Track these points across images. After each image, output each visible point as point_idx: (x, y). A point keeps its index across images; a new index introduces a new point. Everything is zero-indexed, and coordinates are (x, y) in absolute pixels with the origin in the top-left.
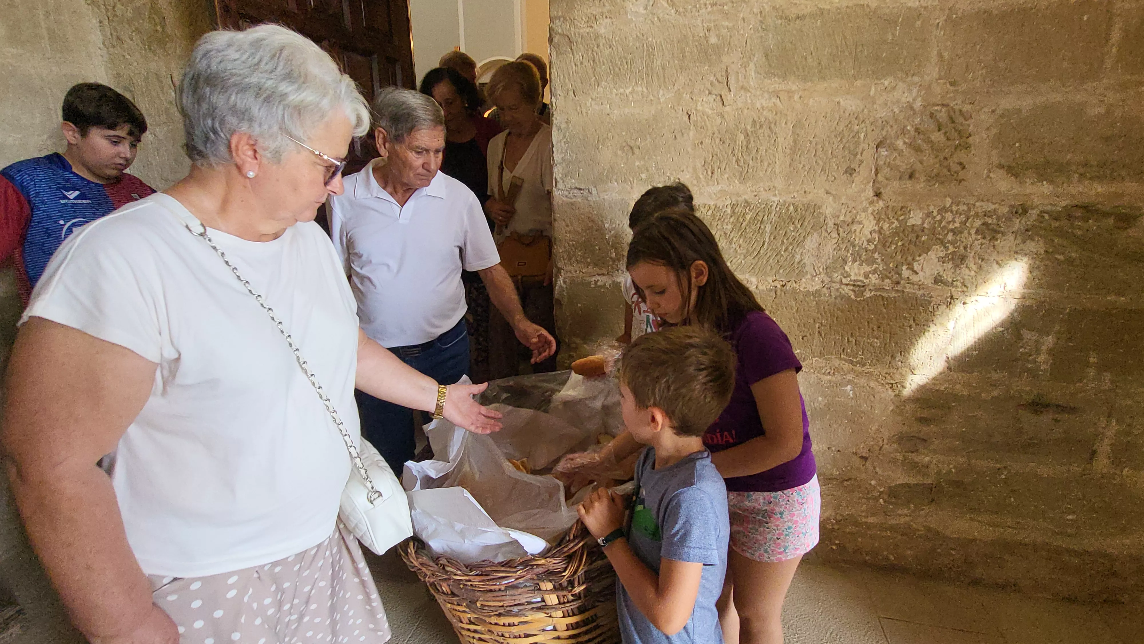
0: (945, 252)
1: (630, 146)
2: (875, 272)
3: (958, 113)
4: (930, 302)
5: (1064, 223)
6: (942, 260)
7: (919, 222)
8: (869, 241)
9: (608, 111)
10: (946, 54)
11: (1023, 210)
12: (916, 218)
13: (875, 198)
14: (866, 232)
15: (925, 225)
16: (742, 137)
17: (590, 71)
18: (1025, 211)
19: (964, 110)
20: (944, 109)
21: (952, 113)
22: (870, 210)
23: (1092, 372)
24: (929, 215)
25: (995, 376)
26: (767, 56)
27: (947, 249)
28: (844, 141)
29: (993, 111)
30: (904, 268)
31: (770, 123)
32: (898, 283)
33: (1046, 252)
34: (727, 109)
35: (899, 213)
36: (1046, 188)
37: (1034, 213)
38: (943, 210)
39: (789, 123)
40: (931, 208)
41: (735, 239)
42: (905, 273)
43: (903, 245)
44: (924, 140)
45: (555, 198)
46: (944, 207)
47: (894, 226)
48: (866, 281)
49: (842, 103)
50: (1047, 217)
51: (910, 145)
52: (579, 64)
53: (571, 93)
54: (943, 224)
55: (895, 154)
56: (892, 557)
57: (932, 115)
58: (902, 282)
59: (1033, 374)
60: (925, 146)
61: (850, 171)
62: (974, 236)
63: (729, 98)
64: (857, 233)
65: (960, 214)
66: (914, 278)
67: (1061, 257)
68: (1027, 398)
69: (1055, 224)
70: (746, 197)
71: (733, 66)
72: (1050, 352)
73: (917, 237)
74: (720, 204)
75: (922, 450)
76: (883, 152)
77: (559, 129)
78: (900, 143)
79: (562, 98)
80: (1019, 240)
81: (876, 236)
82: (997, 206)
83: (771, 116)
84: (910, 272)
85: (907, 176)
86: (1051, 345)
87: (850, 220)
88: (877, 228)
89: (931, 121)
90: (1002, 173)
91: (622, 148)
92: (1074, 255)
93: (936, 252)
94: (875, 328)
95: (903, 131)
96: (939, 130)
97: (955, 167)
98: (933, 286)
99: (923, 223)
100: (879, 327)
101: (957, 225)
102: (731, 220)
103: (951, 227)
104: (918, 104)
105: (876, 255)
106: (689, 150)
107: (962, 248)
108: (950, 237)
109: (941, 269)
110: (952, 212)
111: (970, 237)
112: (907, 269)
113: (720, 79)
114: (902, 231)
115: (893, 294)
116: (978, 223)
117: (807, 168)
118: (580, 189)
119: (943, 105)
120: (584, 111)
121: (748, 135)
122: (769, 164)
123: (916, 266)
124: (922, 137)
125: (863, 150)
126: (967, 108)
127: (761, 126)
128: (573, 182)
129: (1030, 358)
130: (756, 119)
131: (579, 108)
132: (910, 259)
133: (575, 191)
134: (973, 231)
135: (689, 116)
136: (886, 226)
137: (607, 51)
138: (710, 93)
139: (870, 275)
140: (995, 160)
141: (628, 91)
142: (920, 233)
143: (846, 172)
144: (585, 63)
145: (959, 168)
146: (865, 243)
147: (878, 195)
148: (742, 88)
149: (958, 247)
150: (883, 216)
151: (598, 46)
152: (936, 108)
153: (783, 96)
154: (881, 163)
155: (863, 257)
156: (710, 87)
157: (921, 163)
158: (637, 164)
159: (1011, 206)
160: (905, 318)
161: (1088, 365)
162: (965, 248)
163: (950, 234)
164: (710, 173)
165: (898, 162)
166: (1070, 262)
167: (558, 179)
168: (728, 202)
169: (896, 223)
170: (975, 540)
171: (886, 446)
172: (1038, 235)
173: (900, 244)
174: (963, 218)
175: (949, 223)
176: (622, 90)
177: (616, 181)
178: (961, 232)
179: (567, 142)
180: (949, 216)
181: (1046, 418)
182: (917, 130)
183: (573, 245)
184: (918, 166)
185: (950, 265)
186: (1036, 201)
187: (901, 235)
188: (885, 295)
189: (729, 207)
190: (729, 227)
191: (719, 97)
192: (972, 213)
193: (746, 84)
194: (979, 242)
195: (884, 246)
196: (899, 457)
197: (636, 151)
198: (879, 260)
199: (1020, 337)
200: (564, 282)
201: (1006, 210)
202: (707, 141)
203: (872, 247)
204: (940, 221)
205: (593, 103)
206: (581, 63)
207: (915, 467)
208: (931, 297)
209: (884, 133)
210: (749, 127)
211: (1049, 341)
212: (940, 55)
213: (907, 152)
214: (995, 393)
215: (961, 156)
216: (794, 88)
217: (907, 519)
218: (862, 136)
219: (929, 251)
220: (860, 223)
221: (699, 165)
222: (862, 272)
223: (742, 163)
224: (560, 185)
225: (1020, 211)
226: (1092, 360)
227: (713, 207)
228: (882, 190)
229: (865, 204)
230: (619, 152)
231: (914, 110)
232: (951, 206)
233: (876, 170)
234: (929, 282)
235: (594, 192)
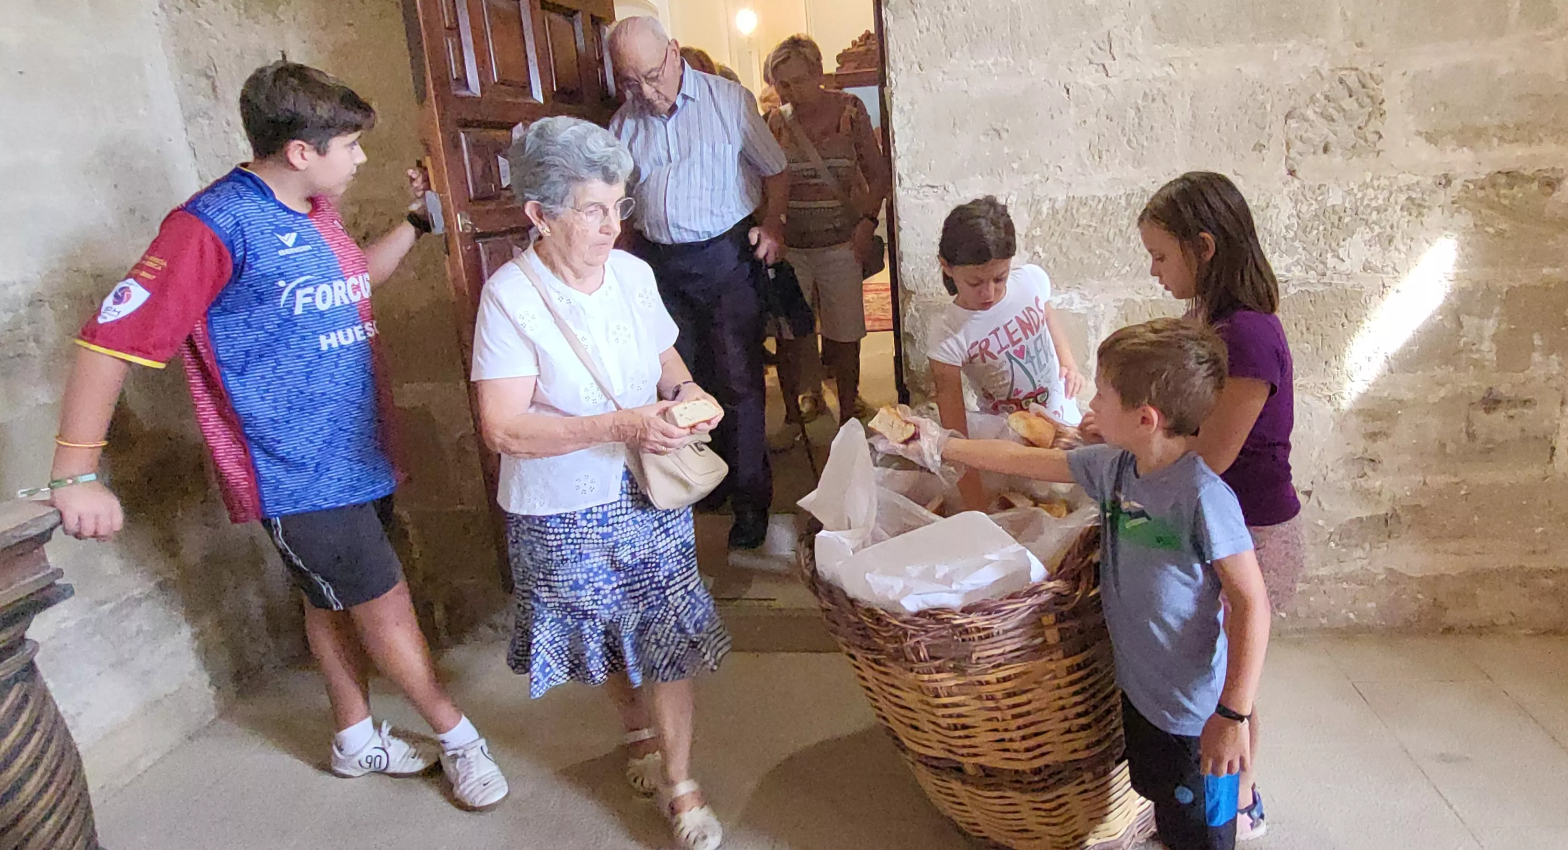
0: (1370, 235)
1: (995, 130)
2: (1298, 262)
3: (1368, 77)
4: (1361, 293)
5: (1490, 191)
6: (1369, 243)
7: (1339, 202)
8: (1287, 228)
9: (965, 87)
10: (1349, 14)
11: (1446, 181)
12: (1335, 198)
13: (1290, 177)
14: (1284, 217)
15: (1347, 205)
16: (1132, 113)
17: (940, 38)
18: (1449, 182)
19: (1374, 73)
20: (1353, 73)
21: (1361, 77)
22: (1285, 191)
23: (1537, 357)
24: (1349, 192)
25: (1439, 372)
26: (1154, 17)
27: (1372, 230)
28: (1249, 112)
29: (1404, 74)
30: (1329, 255)
31: (1164, 95)
32: (1324, 274)
33: (1475, 225)
34: (1114, 81)
35: (1318, 192)
36: (1466, 155)
37: (1457, 184)
38: (1364, 186)
39: (1186, 95)
40: (1352, 185)
41: (1132, 237)
42: (1331, 261)
43: (1325, 229)
44: (1334, 108)
45: (899, 200)
46: (1365, 182)
47: (1313, 208)
48: (1289, 275)
49: (1243, 69)
50: (1471, 186)
51: (1322, 114)
52: (925, 30)
53: (916, 67)
54: (1366, 202)
55: (1306, 125)
56: (1352, 616)
57: (1341, 81)
58: (1329, 273)
59: (1478, 364)
60: (1335, 115)
61: (1259, 147)
62: (1399, 212)
63: (1113, 67)
64: (1274, 219)
65: (1383, 189)
66: (1341, 267)
67: (1491, 230)
68: (1478, 395)
69: (1481, 194)
70: (1141, 185)
71: (1115, 30)
72: (1494, 338)
73: (1340, 219)
74: (1112, 195)
75: (1370, 473)
76: (1293, 123)
77: (902, 111)
78: (1310, 114)
79: (904, 73)
80: (1447, 213)
81: (1294, 220)
82: (1419, 178)
83: (1164, 88)
84: (1336, 260)
85: (1321, 150)
86: (1492, 332)
87: (1264, 205)
88: (1295, 212)
89: (1341, 87)
90: (1421, 141)
91: (986, 134)
92: (1503, 226)
93: (1362, 234)
94: (1304, 329)
95: (1313, 100)
96: (1351, 96)
97: (1372, 137)
98: (1364, 274)
99: (1344, 203)
100: (1308, 329)
101: (1380, 202)
102: (1127, 213)
103: (1374, 204)
104: (1325, 70)
105: (1297, 244)
106: (1071, 131)
107: (1388, 228)
108: (1374, 216)
109: (1368, 254)
110: (1373, 187)
111: (1396, 215)
112: (1333, 256)
113: (1101, 45)
114: (1321, 214)
115: (1320, 288)
116: (1402, 198)
117: (1210, 146)
118: (933, 187)
119: (1352, 69)
120: (934, 88)
121: (1139, 110)
122: (1167, 143)
123: (1342, 253)
124: (1332, 104)
125: (1271, 123)
126: (1377, 71)
127: (1154, 100)
128: (921, 178)
129: (1474, 348)
130: (1148, 91)
131: (927, 85)
132: (1334, 245)
133: (926, 189)
134: (1398, 208)
135: (1068, 91)
136: (1304, 208)
137: (961, 15)
138: (1091, 63)
139: (1293, 268)
140: (1412, 128)
141: (989, 63)
142: (1342, 214)
143: (1254, 149)
144: (933, 29)
145: (1376, 137)
146: (1284, 231)
147: (1292, 173)
148: (1130, 55)
149: (1385, 228)
150: (1301, 197)
151: (949, 8)
152: (1344, 72)
153: (1177, 64)
154: (1292, 137)
155: (1283, 247)
156: (1090, 55)
157: (1336, 135)
158: (1006, 150)
159: (1435, 176)
160: (1336, 314)
161: (1533, 348)
162: (1392, 227)
163: (1375, 213)
164: (1097, 157)
165: (1310, 135)
166: (1500, 233)
167: (903, 176)
168: (1121, 192)
169: (1315, 206)
170: (1442, 575)
171: (1331, 475)
172: (1465, 207)
173: (1321, 228)
174: (1386, 193)
175: (1371, 200)
176: (981, 62)
177: (981, 174)
178: (1386, 210)
179: (913, 128)
180: (1371, 192)
181: (1499, 416)
182: (1327, 97)
183: (927, 260)
184: (1332, 138)
185: (1378, 248)
186: (1459, 169)
187: (1322, 217)
188: (1311, 290)
189: (1124, 198)
190: (1125, 222)
191: (1101, 67)
192: (1395, 187)
193: (1133, 53)
194: (1406, 220)
195: (1304, 231)
196: (1348, 485)
197: (1004, 135)
198: (1300, 250)
199: (1460, 325)
200: (917, 310)
201: (1430, 181)
202: (1091, 120)
203: (1292, 234)
204: (1362, 199)
205: (946, 77)
206: (928, 30)
207: (1365, 494)
208: (1362, 287)
209: (1292, 103)
210: (1140, 101)
211: (1490, 326)
212: (1344, 14)
213: (1320, 122)
214: (1442, 394)
215: (1375, 124)
216: (1188, 54)
217: (1365, 562)
218: (1268, 107)
219: (1353, 233)
220: (1275, 207)
221: (1084, 148)
222: (1283, 265)
223: (1134, 144)
224: (906, 183)
225: (1444, 182)
226: (1537, 342)
227: (1103, 199)
228: (1296, 167)
229: (1280, 184)
230: (982, 138)
231: (1320, 75)
232: (1372, 180)
233: (1287, 144)
234: (1357, 270)
235: (951, 188)
